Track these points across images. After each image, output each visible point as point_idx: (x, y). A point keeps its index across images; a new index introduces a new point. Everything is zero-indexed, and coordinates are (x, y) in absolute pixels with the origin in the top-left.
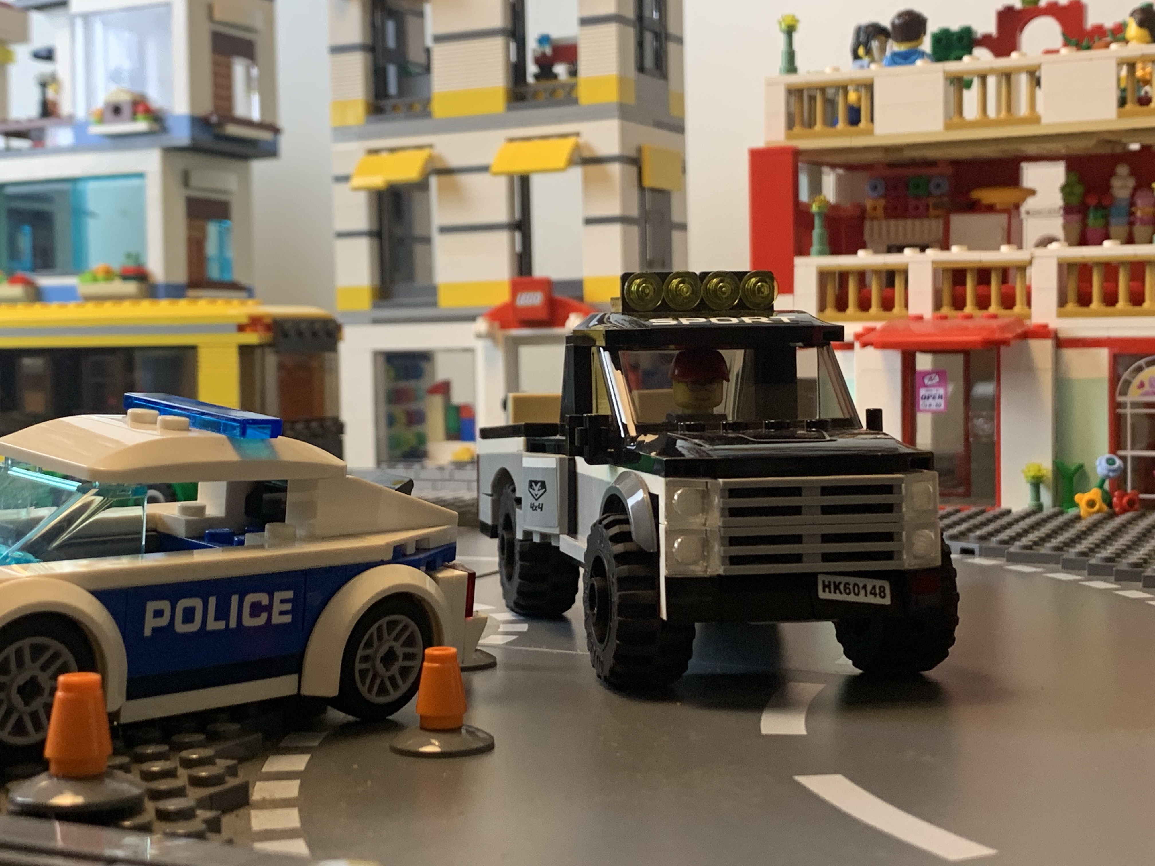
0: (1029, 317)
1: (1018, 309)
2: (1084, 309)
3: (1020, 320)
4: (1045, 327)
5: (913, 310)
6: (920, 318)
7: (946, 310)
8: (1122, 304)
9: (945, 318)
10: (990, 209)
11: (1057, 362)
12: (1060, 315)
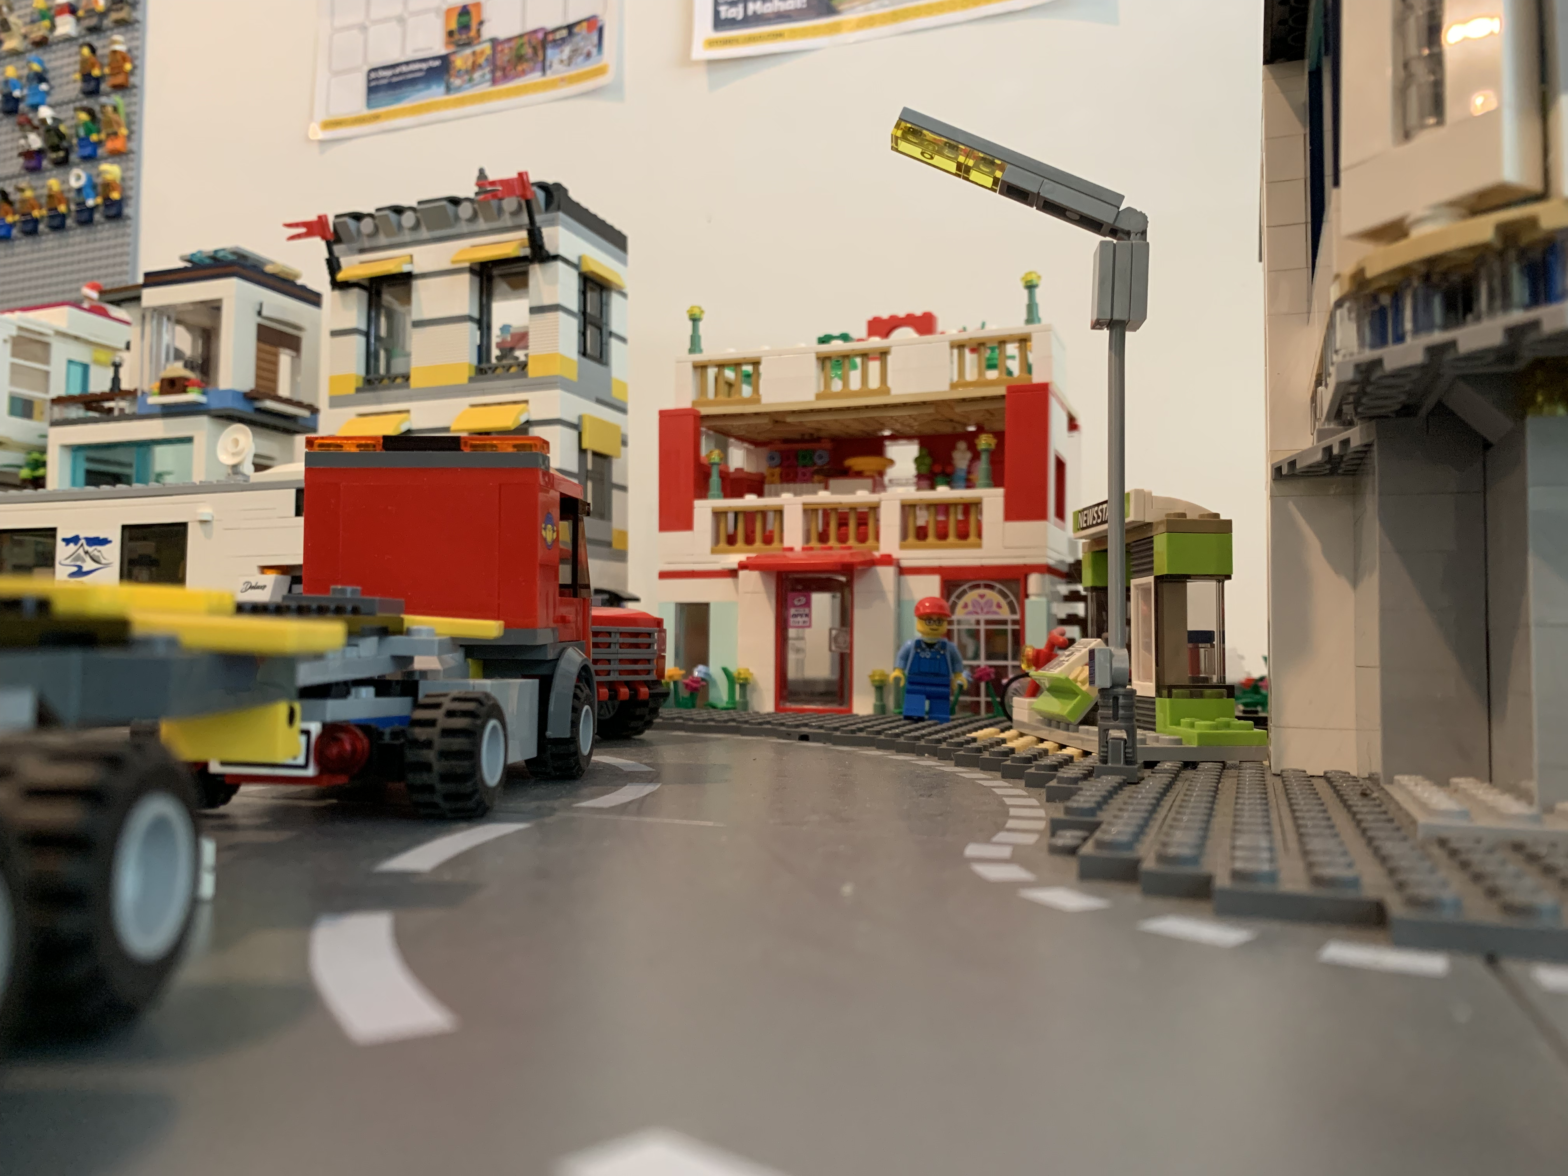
0: (877, 549)
1: (870, 542)
2: (922, 543)
3: (870, 551)
4: (889, 556)
5: (787, 543)
6: (791, 549)
7: (814, 543)
8: (952, 539)
9: (811, 549)
10: (859, 474)
11: (899, 586)
12: (902, 547)
